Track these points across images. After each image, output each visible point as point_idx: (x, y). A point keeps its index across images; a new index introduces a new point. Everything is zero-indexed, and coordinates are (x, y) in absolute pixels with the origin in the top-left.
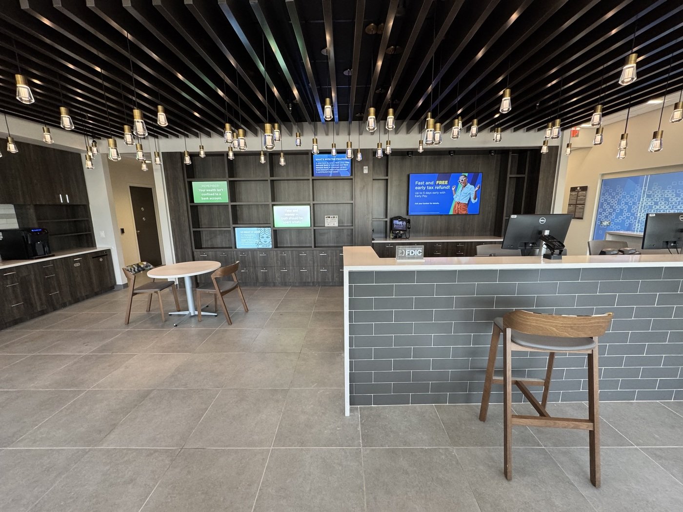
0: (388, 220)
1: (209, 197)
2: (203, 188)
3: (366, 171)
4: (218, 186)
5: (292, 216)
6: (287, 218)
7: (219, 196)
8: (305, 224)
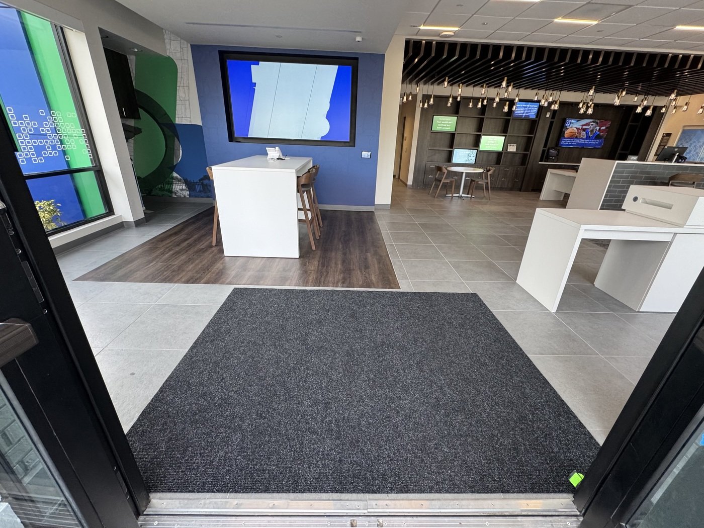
0: (546, 149)
1: (442, 127)
2: (440, 121)
3: (548, 116)
4: (450, 120)
5: (492, 143)
6: (488, 144)
7: (449, 127)
8: (500, 149)
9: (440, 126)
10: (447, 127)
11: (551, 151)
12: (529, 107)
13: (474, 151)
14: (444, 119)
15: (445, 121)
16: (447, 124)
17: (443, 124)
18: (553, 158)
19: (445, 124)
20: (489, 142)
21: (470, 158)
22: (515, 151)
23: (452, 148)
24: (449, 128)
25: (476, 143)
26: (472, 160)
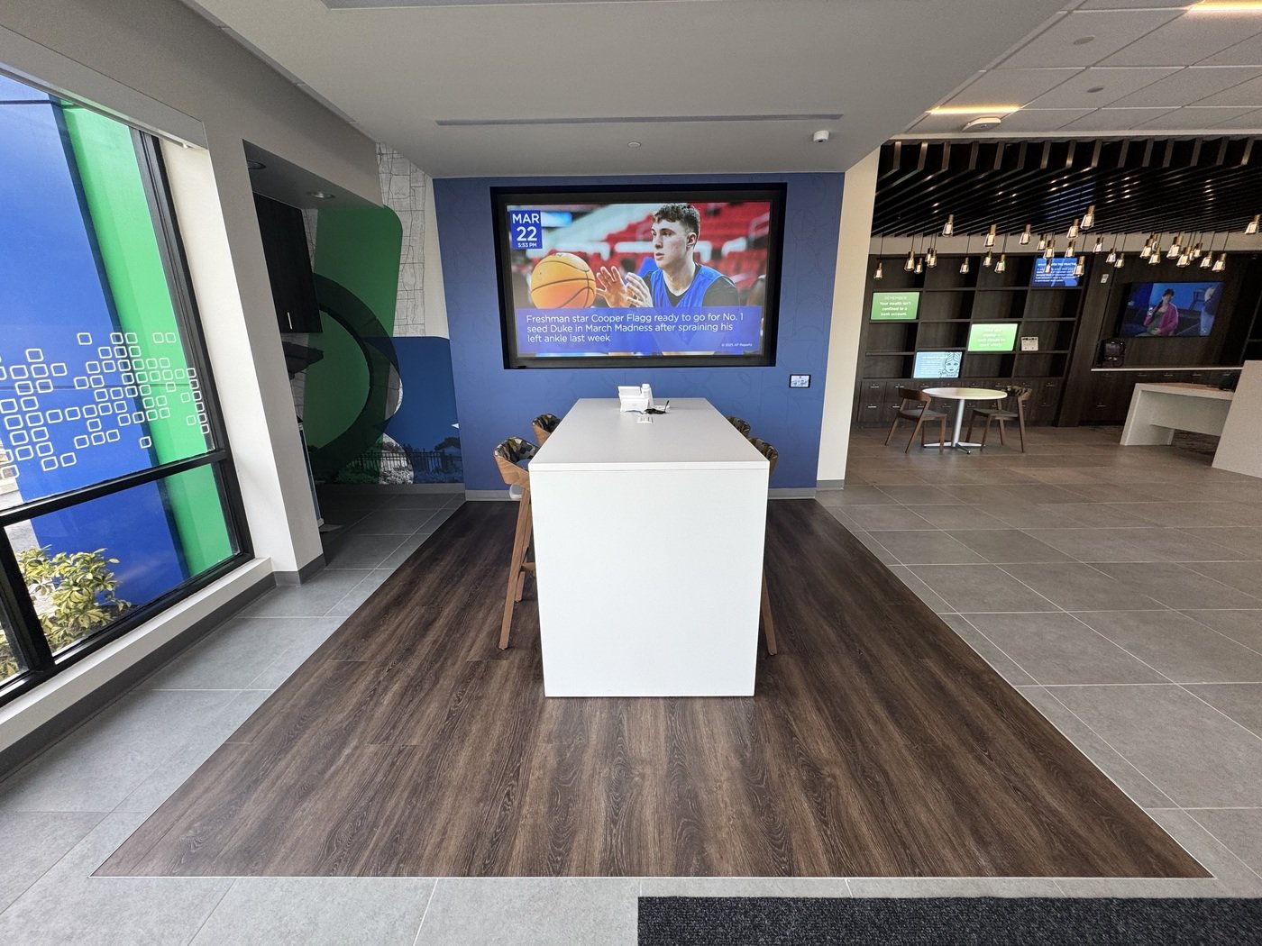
1: (891, 312)
2: (885, 301)
3: (1104, 280)
4: (905, 298)
5: (992, 337)
6: (985, 340)
7: (903, 311)
8: (1009, 347)
9: (887, 312)
10: (899, 311)
11: (1108, 345)
12: (1063, 267)
13: (956, 353)
14: (893, 298)
15: (897, 301)
16: (899, 306)
17: (892, 306)
18: (1115, 359)
19: (896, 306)
20: (985, 335)
21: (948, 368)
22: (1036, 349)
23: (913, 350)
24: (904, 314)
25: (958, 339)
26: (953, 371)
